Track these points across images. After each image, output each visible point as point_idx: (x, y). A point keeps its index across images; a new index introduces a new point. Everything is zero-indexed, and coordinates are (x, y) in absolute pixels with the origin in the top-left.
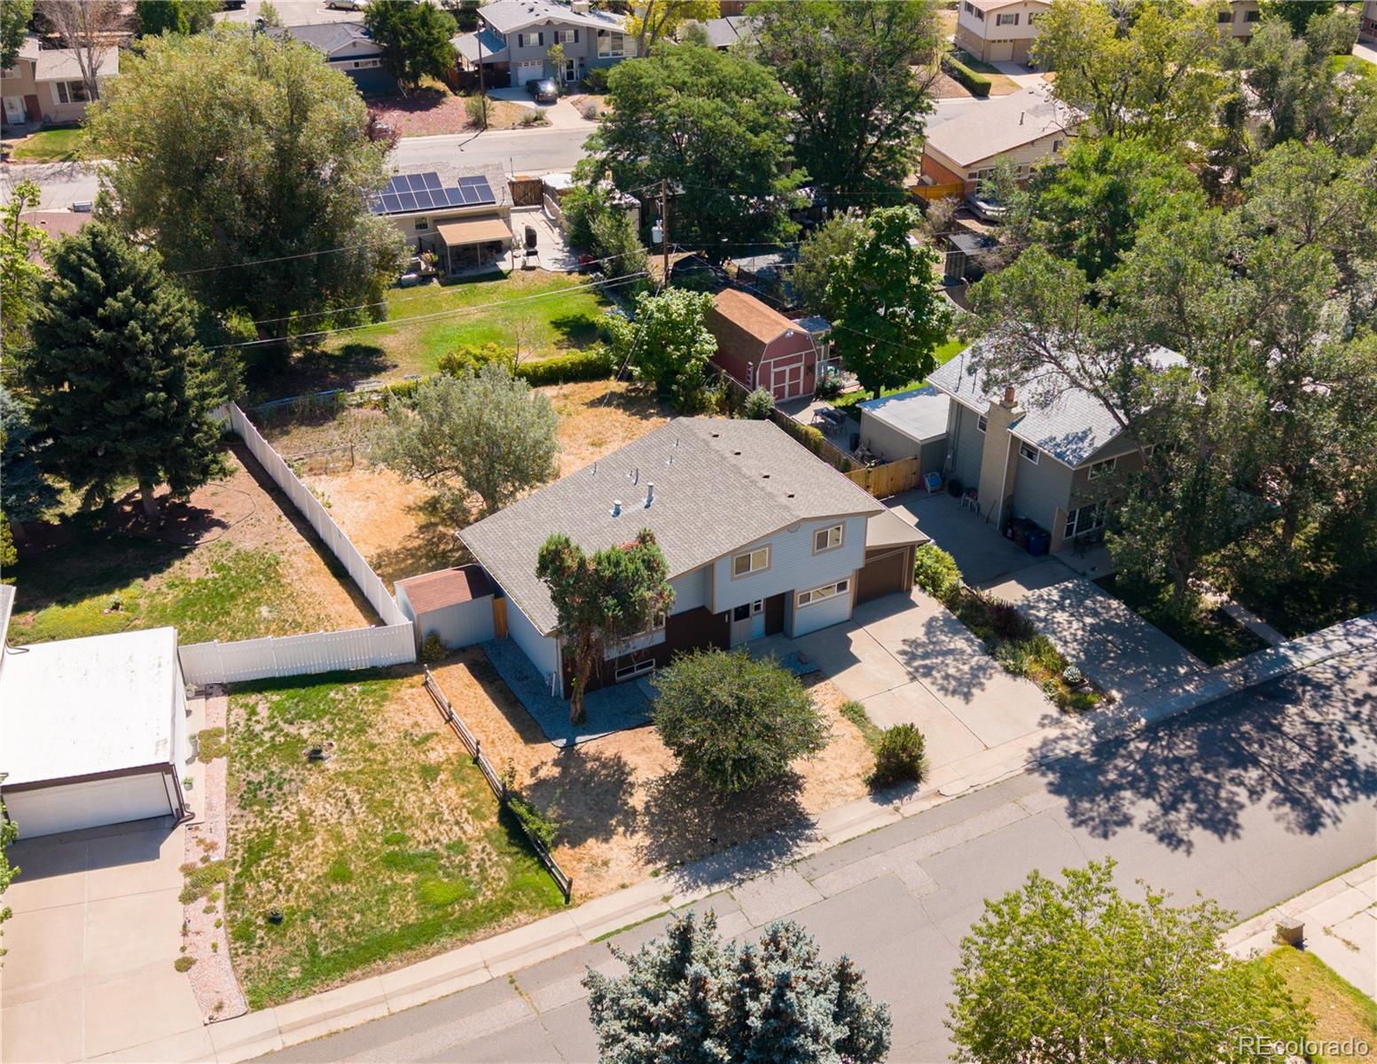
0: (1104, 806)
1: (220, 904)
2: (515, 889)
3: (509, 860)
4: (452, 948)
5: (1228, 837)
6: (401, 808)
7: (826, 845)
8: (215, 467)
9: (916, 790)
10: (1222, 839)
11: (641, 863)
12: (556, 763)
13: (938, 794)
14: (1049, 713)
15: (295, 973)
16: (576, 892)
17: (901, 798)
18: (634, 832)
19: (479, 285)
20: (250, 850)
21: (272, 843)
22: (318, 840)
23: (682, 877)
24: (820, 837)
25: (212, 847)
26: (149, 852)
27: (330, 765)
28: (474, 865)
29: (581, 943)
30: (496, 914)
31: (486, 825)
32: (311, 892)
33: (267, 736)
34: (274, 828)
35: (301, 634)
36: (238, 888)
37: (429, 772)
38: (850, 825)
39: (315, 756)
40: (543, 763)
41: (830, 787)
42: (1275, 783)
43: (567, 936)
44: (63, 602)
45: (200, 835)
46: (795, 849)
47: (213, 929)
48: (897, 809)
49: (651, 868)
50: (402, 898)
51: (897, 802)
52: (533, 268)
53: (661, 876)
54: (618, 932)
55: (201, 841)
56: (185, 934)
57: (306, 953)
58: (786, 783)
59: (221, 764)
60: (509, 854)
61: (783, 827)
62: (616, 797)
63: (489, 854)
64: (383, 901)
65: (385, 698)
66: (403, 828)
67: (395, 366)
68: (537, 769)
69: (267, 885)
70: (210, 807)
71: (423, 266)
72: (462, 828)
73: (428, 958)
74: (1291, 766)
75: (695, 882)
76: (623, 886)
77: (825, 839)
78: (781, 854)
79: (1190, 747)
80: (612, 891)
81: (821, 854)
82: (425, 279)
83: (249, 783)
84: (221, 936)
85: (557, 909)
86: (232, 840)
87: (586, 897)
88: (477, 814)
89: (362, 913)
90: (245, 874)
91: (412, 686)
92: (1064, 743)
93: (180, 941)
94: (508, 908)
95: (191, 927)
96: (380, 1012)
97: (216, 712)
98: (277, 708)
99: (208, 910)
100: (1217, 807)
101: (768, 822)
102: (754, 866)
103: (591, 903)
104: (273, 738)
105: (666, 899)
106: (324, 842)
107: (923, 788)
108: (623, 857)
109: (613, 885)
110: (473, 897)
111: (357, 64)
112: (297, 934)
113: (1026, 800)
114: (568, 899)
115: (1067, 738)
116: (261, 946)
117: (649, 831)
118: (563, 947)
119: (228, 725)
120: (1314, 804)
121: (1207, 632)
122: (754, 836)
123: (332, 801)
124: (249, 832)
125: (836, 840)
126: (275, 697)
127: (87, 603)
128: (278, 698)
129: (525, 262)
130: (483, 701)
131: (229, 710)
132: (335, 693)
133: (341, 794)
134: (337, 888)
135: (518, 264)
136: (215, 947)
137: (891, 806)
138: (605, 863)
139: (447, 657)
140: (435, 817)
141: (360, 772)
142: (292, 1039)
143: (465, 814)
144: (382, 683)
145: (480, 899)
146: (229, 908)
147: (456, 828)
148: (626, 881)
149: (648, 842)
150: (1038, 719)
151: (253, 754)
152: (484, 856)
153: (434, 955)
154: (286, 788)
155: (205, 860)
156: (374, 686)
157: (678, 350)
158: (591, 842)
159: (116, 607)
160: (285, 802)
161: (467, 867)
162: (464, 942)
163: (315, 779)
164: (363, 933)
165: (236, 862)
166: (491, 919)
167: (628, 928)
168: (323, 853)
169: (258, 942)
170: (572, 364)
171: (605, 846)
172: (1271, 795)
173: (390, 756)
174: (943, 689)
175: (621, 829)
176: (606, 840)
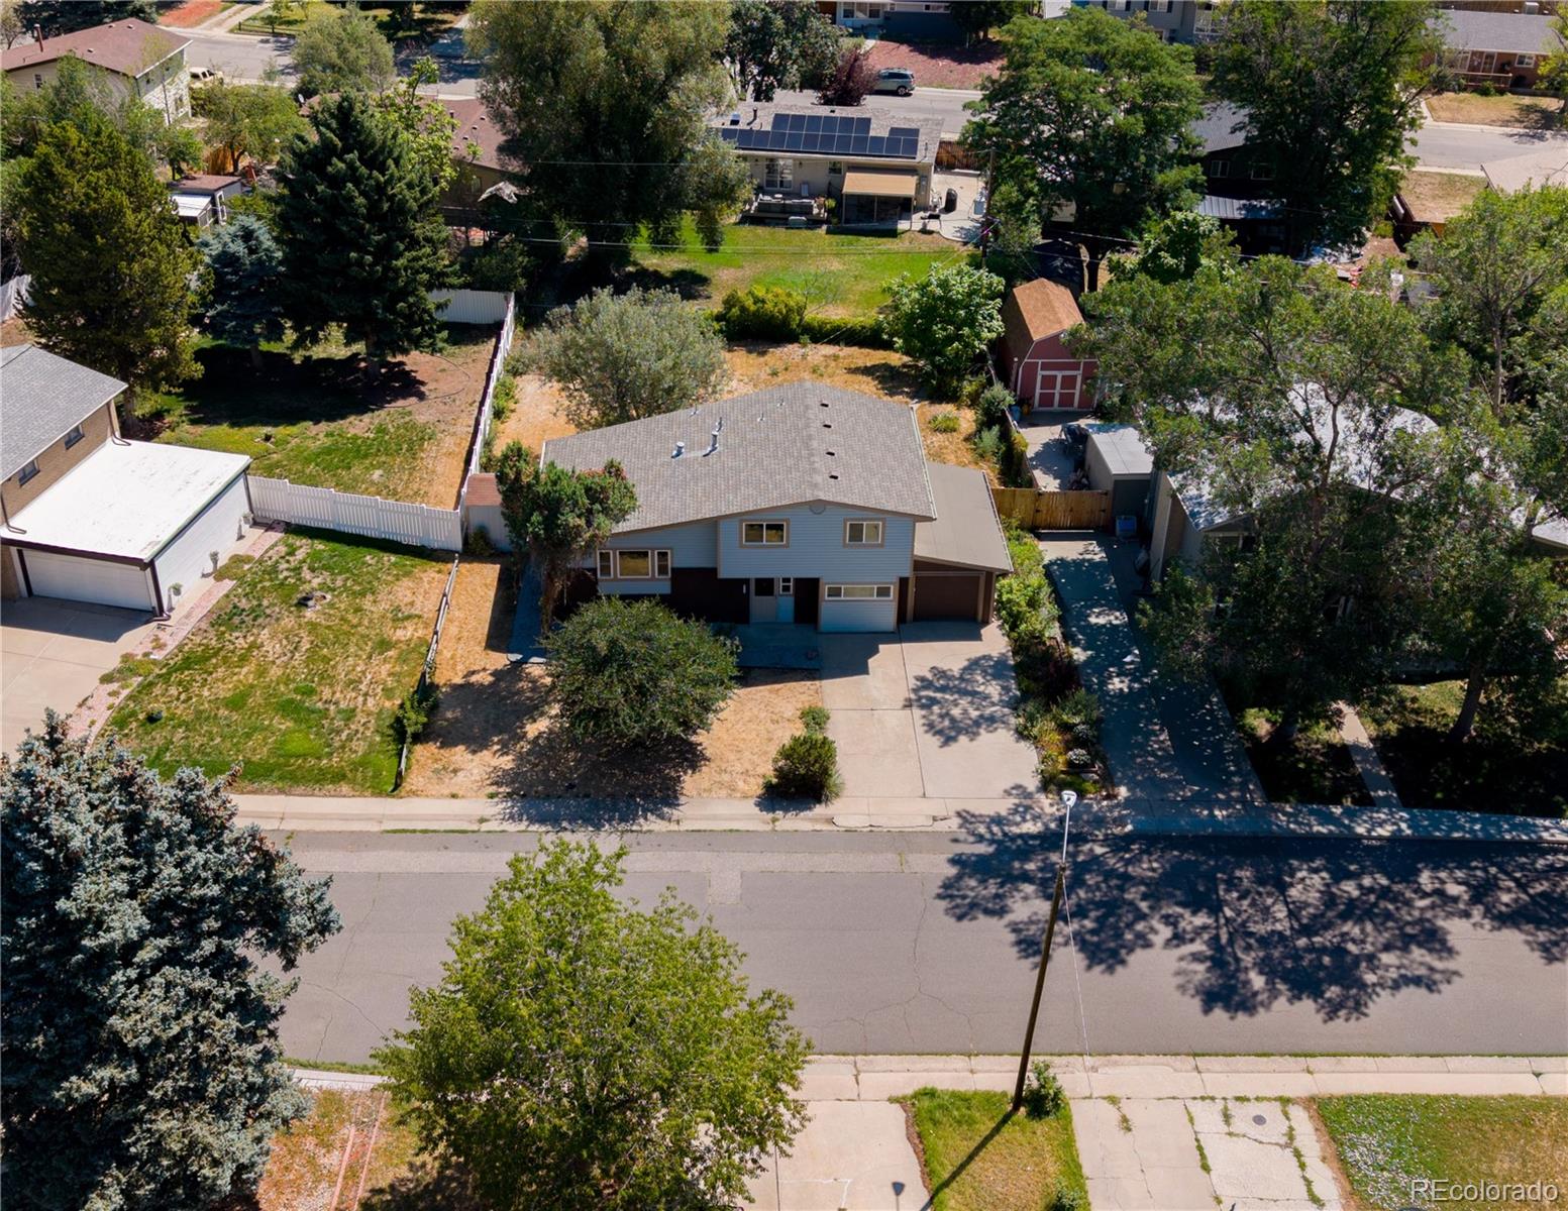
0: (993, 889)
1: (125, 693)
2: (363, 763)
3: (378, 739)
4: (269, 793)
5: (1098, 969)
6: (334, 667)
7: (674, 827)
8: (427, 341)
9: (810, 809)
10: (1089, 967)
11: (488, 782)
12: (495, 674)
13: (831, 821)
14: (1025, 783)
16: (406, 786)
17: (786, 810)
18: (505, 754)
19: (863, 239)
20: (187, 659)
21: (208, 660)
22: (245, 670)
23: (513, 807)
24: (674, 818)
25: (160, 646)
26: (112, 636)
27: (309, 614)
28: (346, 733)
29: (375, 828)
30: (328, 778)
31: (388, 704)
32: (201, 708)
33: (284, 575)
34: (221, 649)
35: (391, 501)
36: (151, 684)
37: (384, 645)
38: (715, 818)
39: (303, 603)
40: (484, 670)
41: (726, 777)
42: (1217, 938)
43: (369, 819)
44: (233, 425)
45: (161, 634)
46: (642, 820)
47: (104, 708)
48: (774, 820)
49: (493, 789)
50: (264, 739)
51: (779, 814)
52: (931, 233)
53: (495, 800)
54: (414, 831)
55: (157, 639)
56: (81, 705)
58: (686, 759)
59: (227, 585)
60: (383, 735)
61: (645, 797)
62: (519, 718)
63: (366, 728)
64: (248, 735)
65: (407, 574)
66: (320, 684)
67: (709, 297)
68: (473, 673)
69: (173, 691)
70: (187, 616)
71: (816, 211)
72: (365, 700)
73: (242, 793)
74: (1253, 928)
75: (521, 815)
76: (454, 796)
77: (678, 822)
78: (622, 820)
79: (1153, 870)
80: (441, 796)
81: (659, 833)
82: (814, 223)
83: (235, 607)
84: (104, 717)
85: (379, 793)
86: (180, 648)
87: (414, 793)
88: (388, 693)
89: (223, 738)
90: (165, 678)
91: (439, 572)
93: (72, 710)
94: (339, 777)
95: (90, 703)
97: (261, 543)
98: (315, 556)
99: (113, 694)
100: (1119, 936)
101: (637, 788)
102: (587, 821)
103: (415, 800)
104: (286, 578)
105: (482, 820)
106: (248, 673)
107: (819, 810)
108: (475, 771)
109: (447, 792)
110: (319, 758)
111: (927, 7)
112: (159, 736)
113: (911, 858)
114: (397, 786)
116: (126, 735)
117: (521, 758)
118: (356, 827)
119: (262, 557)
120: (1242, 977)
121: (1301, 766)
122: (612, 796)
123: (284, 643)
124: (200, 645)
125: (685, 826)
126: (319, 546)
127: (246, 430)
128: (321, 547)
129: (925, 225)
131: (274, 545)
132: (370, 558)
133: (297, 640)
134: (224, 712)
135: (917, 225)
136: (93, 723)
137: (771, 815)
138: (455, 771)
139: (491, 555)
140: (353, 684)
141: (328, 627)
143: (379, 690)
144: (417, 561)
145: (324, 762)
146: (129, 697)
147: (360, 699)
148: (461, 793)
149: (510, 765)
150: (1008, 785)
151: (260, 585)
152: (361, 729)
153: (249, 793)
154: (260, 620)
155: (146, 655)
156: (408, 561)
157: (945, 330)
158: (461, 748)
159: (268, 438)
160: (248, 631)
161: (339, 732)
162: (281, 791)
163: (288, 622)
164: (209, 754)
165: (167, 664)
166: (317, 782)
167: (425, 831)
168: (239, 681)
169: (126, 731)
170: (863, 327)
171: (470, 756)
172: (1198, 946)
173: (365, 622)
174: (930, 726)
175: (496, 747)
176: (474, 752)
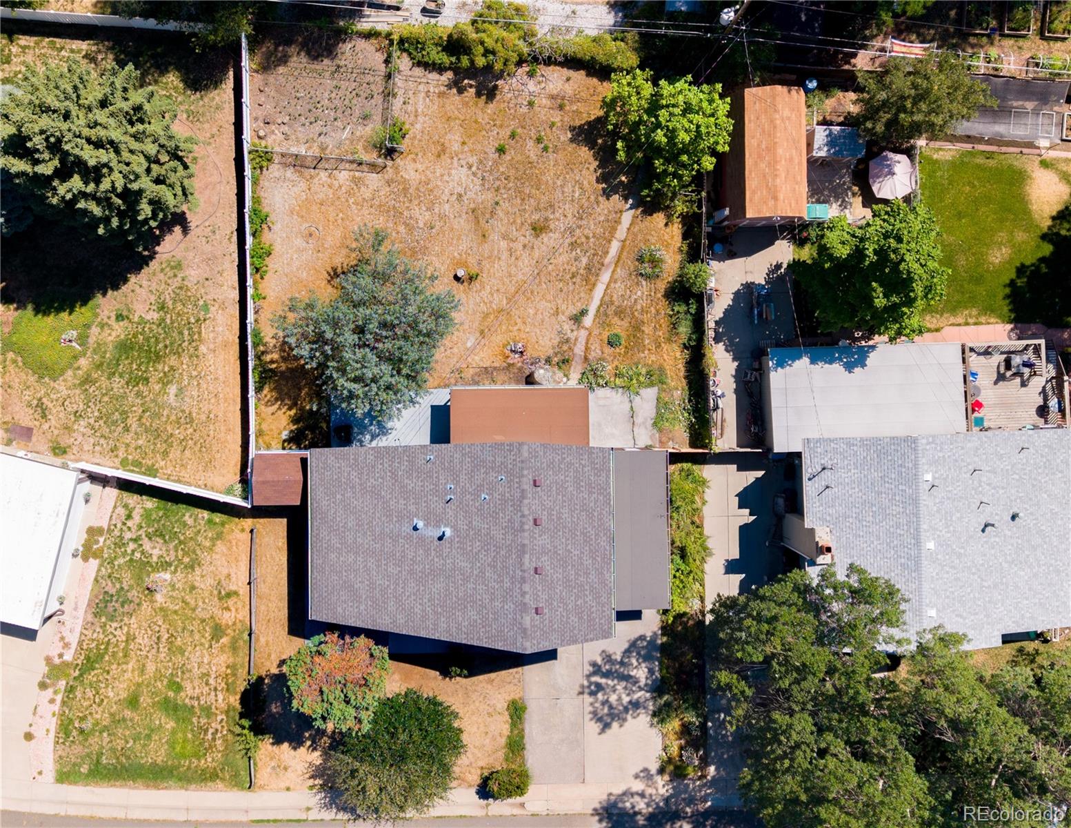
1: (59, 698)
2: (225, 764)
4: (174, 789)
6: (188, 659)
11: (307, 776)
13: (524, 807)
14: (650, 768)
15: (84, 769)
16: (256, 783)
17: (495, 799)
18: (315, 749)
20: (88, 658)
21: (103, 657)
22: (130, 666)
23: (325, 797)
25: (67, 646)
28: (211, 731)
29: (244, 818)
30: (208, 777)
31: (232, 700)
32: (112, 710)
33: (132, 546)
34: (108, 643)
36: (73, 689)
37: (218, 632)
43: (239, 810)
45: (65, 630)
47: (50, 716)
48: (487, 805)
49: (311, 782)
50: (160, 739)
51: (491, 799)
53: (314, 791)
54: (269, 821)
55: (62, 639)
56: (34, 714)
57: (95, 757)
59: (94, 563)
63: (223, 727)
64: (149, 737)
65: (220, 535)
66: (182, 679)
68: (283, 662)
69: (89, 694)
70: (76, 607)
72: (216, 696)
75: (331, 804)
76: (288, 789)
80: (279, 790)
83: (106, 593)
84: (53, 724)
85: (243, 789)
86: (80, 645)
87: (261, 787)
88: (230, 687)
89: (135, 741)
90: (80, 678)
92: (637, 798)
93: (30, 718)
94: (214, 776)
95: (38, 710)
96: (121, 815)
97: (104, 506)
99: (52, 701)
103: (264, 793)
104: (133, 552)
105: (308, 809)
106: (133, 671)
108: (298, 767)
109: (282, 785)
110: (199, 758)
112: (94, 742)
114: (251, 786)
115: (642, 795)
116: (73, 742)
117: (325, 753)
119: (109, 525)
123: (150, 632)
124: (93, 640)
126: (149, 505)
130: (281, 573)
131: (115, 507)
132: (189, 516)
133: (157, 629)
134: (128, 713)
136: (48, 731)
137: (485, 802)
138: (286, 769)
140: (205, 678)
141: (175, 612)
142: (72, 811)
143: (223, 684)
145: (203, 762)
146: (63, 703)
147: (213, 693)
148: (291, 786)
149: (319, 761)
150: (639, 769)
151: (116, 563)
152: (219, 727)
154: (126, 607)
155: (61, 656)
158: (285, 745)
160: (122, 621)
161: (206, 731)
162: (182, 788)
163: (146, 607)
164: (130, 757)
165: (77, 665)
166: (202, 780)
167: (275, 821)
168: (129, 679)
169: (71, 739)
171: (292, 753)
173: (200, 604)
174: (595, 714)
175: (309, 743)
176: (295, 749)
